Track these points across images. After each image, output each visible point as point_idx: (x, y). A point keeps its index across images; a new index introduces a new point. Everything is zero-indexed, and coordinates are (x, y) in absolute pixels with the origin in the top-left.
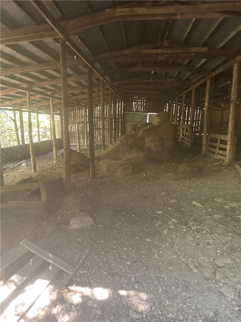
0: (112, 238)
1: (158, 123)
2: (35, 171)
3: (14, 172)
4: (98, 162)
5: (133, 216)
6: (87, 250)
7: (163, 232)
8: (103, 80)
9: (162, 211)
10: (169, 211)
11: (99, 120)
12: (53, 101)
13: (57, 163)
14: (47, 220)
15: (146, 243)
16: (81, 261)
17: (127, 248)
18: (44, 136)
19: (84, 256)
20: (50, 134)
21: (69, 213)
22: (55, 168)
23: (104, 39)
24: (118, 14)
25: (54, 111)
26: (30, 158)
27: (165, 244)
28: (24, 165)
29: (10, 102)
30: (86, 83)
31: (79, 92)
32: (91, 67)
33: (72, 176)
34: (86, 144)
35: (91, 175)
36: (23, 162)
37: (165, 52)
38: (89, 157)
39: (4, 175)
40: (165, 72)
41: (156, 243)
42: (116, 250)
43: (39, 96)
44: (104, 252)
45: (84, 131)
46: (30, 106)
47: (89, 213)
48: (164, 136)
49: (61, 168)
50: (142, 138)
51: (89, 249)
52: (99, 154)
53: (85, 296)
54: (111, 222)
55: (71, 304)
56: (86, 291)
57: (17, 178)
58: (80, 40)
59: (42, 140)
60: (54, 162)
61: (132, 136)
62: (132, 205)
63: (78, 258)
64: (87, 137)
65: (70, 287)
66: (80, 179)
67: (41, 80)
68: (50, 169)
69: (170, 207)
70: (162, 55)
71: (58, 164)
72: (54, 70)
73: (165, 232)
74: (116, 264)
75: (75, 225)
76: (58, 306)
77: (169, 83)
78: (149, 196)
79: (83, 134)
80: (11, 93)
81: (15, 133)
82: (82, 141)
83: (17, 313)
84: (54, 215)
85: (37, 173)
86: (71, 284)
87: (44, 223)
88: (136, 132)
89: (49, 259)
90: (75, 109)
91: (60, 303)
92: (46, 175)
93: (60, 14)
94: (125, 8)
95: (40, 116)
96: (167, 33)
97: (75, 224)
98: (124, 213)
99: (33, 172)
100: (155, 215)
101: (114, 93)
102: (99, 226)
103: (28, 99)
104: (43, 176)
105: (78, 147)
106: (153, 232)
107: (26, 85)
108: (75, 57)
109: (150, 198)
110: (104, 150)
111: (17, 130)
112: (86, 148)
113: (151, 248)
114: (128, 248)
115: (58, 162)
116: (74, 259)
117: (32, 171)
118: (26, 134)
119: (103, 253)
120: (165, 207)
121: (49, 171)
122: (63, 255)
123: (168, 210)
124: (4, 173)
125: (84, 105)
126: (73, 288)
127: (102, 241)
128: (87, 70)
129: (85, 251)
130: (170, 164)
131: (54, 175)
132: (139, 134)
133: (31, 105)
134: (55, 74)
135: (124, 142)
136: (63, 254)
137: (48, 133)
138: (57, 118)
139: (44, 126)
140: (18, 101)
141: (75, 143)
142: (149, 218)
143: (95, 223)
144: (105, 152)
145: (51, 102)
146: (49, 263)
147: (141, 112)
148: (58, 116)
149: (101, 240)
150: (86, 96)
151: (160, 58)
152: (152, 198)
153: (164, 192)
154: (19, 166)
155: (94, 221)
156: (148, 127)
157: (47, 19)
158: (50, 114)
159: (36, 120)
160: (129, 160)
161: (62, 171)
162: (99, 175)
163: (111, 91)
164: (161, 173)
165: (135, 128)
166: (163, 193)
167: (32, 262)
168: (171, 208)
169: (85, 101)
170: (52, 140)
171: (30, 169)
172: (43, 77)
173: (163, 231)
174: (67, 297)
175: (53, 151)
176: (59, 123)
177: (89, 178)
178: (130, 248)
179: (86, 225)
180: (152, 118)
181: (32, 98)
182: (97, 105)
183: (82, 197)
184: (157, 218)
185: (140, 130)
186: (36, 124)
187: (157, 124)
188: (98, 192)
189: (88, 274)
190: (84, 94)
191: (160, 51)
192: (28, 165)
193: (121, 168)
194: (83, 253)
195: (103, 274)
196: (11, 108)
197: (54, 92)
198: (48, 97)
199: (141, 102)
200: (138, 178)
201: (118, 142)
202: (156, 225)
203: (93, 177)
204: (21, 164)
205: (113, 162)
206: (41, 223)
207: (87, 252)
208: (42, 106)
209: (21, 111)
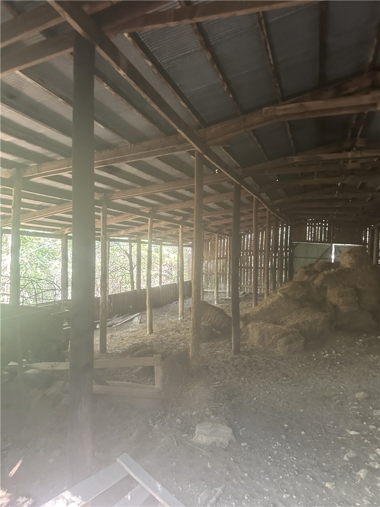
0: (262, 471)
1: (350, 264)
2: (151, 332)
3: (122, 332)
4: (246, 325)
5: (303, 433)
6: (220, 486)
7: (357, 474)
8: (257, 199)
9: (358, 431)
10: (371, 432)
11: (250, 254)
12: (184, 228)
13: (183, 321)
14: (160, 421)
15: (324, 492)
17: (288, 496)
18: (169, 277)
19: (214, 499)
20: (177, 275)
21: (194, 413)
22: (179, 328)
23: (259, 145)
24: (281, 113)
25: (183, 241)
26: (146, 310)
27: (361, 499)
28: (136, 320)
29: (125, 231)
30: (231, 204)
31: (222, 216)
32: (239, 183)
33: (203, 345)
34: (227, 291)
35: (233, 346)
36: (136, 316)
37: (359, 156)
39: (108, 335)
40: (361, 183)
41: (344, 494)
42: (269, 495)
43: (164, 223)
44: (247, 496)
45: (226, 271)
46: (151, 237)
47: (227, 419)
48: (361, 287)
49: (188, 329)
50: (322, 289)
51: (223, 486)
52: (248, 311)
54: (262, 440)
57: (125, 342)
58: (224, 150)
59: (165, 284)
60: (179, 319)
61: (303, 284)
62: (302, 411)
63: (204, 500)
64: (229, 281)
66: (215, 351)
67: (169, 202)
68: (173, 330)
69: (374, 425)
70: (354, 160)
71: (185, 323)
72: (187, 190)
73: (362, 473)
75: (202, 437)
77: (370, 198)
78: (334, 398)
79: (224, 274)
80: (129, 220)
81: (129, 272)
82: (222, 286)
84: (171, 415)
85: (153, 336)
87: (156, 426)
88: (312, 277)
89: (156, 493)
90: (215, 238)
92: (165, 340)
93: (197, 120)
94: (291, 103)
95: (164, 248)
96: (361, 128)
97: (202, 435)
98: (286, 426)
99: (148, 333)
100: (344, 438)
101: (274, 215)
102: (243, 444)
103: (149, 227)
104: (162, 341)
105: (215, 295)
106: (338, 470)
107: (148, 209)
108: (216, 171)
109: (336, 400)
110: (256, 304)
111: (132, 269)
112: (227, 297)
113: (334, 504)
114: (291, 496)
115: (185, 320)
116: (197, 500)
117: (146, 331)
118: (144, 274)
119: (246, 498)
120: (362, 422)
121: (171, 333)
122: (181, 489)
123: (369, 429)
124: (108, 331)
125: (227, 233)
127: (246, 475)
128: (233, 186)
129: (216, 489)
130: (373, 337)
131: (177, 341)
132: (315, 282)
133: (153, 234)
134: (188, 194)
135: (290, 294)
136: (181, 487)
137: (174, 273)
138: (188, 251)
139: (168, 263)
140: (137, 229)
141: (211, 289)
142: (333, 442)
143: (236, 438)
144: (258, 309)
145: (180, 231)
146: (159, 501)
147: (321, 242)
148: (189, 248)
149: (245, 472)
150: (230, 220)
151: (350, 166)
152: (338, 401)
153: (362, 393)
154: (130, 322)
155: (235, 435)
156: (332, 270)
157: (180, 131)
158: (178, 246)
159: (159, 254)
160: (297, 326)
161: (189, 334)
162: (245, 347)
163: (270, 212)
164: (357, 354)
165: (310, 270)
166: (360, 395)
168: (374, 427)
169: (229, 228)
170: (178, 283)
171: (144, 328)
172: (172, 198)
173: (357, 471)
175: (178, 300)
176: (190, 259)
177: (230, 351)
178: (294, 497)
179: (221, 439)
180: (340, 252)
181: (155, 225)
182: (247, 233)
183: (216, 388)
184: (346, 444)
185: (318, 276)
186: (159, 260)
187: (348, 266)
188: (243, 379)
190: (227, 218)
191: (349, 155)
192: (142, 320)
193: (284, 338)
194: (213, 492)
196: (127, 238)
197: (185, 217)
198: (176, 224)
199: (321, 226)
200: (315, 359)
201: (279, 293)
202: (345, 458)
203: (237, 351)
204: (132, 319)
205: (271, 326)
206: (152, 425)
207: (219, 490)
208: (168, 235)
209: (139, 243)
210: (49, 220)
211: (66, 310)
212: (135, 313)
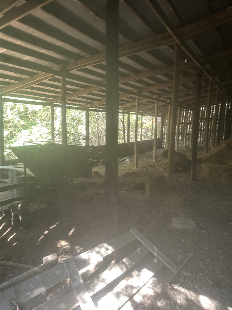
0: (217, 247)
2: (137, 167)
3: (120, 166)
4: (200, 164)
6: (190, 252)
8: (211, 81)
12: (158, 104)
14: (150, 213)
16: (185, 262)
18: (145, 136)
19: (188, 259)
20: (151, 135)
21: (171, 211)
22: (154, 166)
25: (158, 113)
26: (134, 155)
28: (127, 160)
29: (121, 106)
31: (184, 94)
32: (201, 68)
34: (184, 145)
35: (191, 177)
36: (127, 158)
38: (190, 158)
42: (223, 261)
43: (146, 100)
44: (209, 260)
45: (184, 132)
46: (138, 110)
47: (192, 216)
49: (160, 166)
51: (193, 252)
52: (201, 156)
53: (189, 300)
55: (176, 303)
56: (191, 295)
57: (122, 172)
59: (143, 140)
60: (154, 160)
63: (181, 258)
65: (173, 285)
66: (179, 179)
67: (149, 85)
68: (150, 166)
71: (157, 163)
72: (164, 75)
74: (223, 276)
75: (177, 225)
76: (162, 300)
79: (182, 135)
80: (124, 98)
81: (123, 132)
82: (181, 142)
83: (127, 294)
84: (156, 211)
85: (138, 169)
86: (176, 283)
87: (148, 216)
89: (154, 252)
91: (164, 299)
92: (146, 172)
95: (144, 118)
99: (135, 167)
101: (221, 93)
102: (203, 231)
103: (137, 103)
104: (144, 172)
105: (176, 147)
107: (136, 90)
108: (185, 60)
110: (207, 152)
111: (124, 130)
112: (184, 149)
115: (157, 161)
116: (177, 258)
117: (134, 166)
118: (132, 133)
121: (149, 168)
122: (166, 251)
125: (186, 106)
126: (176, 287)
127: (207, 248)
128: (195, 72)
129: (188, 253)
131: (153, 172)
133: (140, 108)
137: (149, 134)
138: (159, 119)
139: (146, 127)
140: (128, 105)
143: (198, 227)
144: (208, 155)
145: (156, 105)
146: (155, 255)
148: (160, 117)
149: (206, 246)
150: (190, 97)
154: (124, 161)
155: (197, 225)
157: (168, 29)
158: (153, 116)
161: (161, 169)
162: (199, 177)
163: (219, 91)
167: (140, 250)
169: (188, 103)
170: (153, 139)
172: (152, 82)
174: (171, 295)
175: (153, 150)
176: (160, 125)
177: (189, 179)
179: (189, 227)
181: (140, 102)
183: (184, 198)
186: (141, 125)
189: (193, 277)
192: (131, 161)
193: (227, 173)
194: (186, 255)
195: (209, 282)
196: (122, 111)
197: (159, 96)
198: (154, 101)
203: (194, 180)
204: (125, 160)
205: (217, 165)
206: (145, 215)
207: (191, 254)
208: (147, 109)
209: (129, 114)
210: (79, 99)
211: (91, 151)
212: (126, 156)
